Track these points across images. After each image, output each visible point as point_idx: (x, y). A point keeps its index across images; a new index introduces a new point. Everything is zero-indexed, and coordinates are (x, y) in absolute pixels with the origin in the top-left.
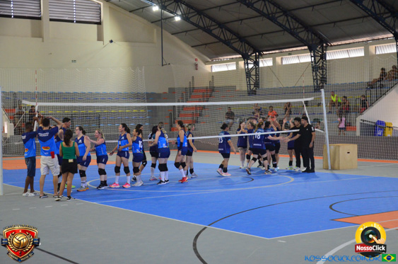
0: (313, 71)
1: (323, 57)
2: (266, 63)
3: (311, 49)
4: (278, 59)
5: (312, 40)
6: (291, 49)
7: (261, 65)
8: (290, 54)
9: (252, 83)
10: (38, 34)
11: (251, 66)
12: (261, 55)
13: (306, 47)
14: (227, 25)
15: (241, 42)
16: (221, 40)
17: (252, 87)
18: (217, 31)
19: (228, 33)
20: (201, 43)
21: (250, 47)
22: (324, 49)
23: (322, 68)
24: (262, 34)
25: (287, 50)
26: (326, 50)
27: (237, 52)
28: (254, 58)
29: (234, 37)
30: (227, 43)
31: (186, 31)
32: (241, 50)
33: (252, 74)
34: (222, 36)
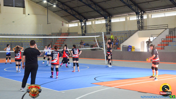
0: (106, 26)
1: (110, 21)
2: (89, 23)
3: (105, 18)
4: (93, 22)
5: (106, 15)
6: (98, 18)
7: (87, 24)
8: (98, 20)
9: (83, 31)
11: (83, 25)
12: (87, 20)
13: (104, 18)
14: (74, 8)
15: (79, 15)
16: (71, 15)
17: (84, 33)
18: (69, 11)
19: (74, 12)
20: (64, 16)
21: (83, 18)
22: (110, 18)
23: (110, 25)
24: (87, 12)
25: (97, 18)
26: (111, 18)
27: (78, 19)
28: (84, 22)
29: (76, 13)
30: (73, 15)
31: (58, 11)
32: (79, 18)
33: (83, 27)
34: (72, 13)
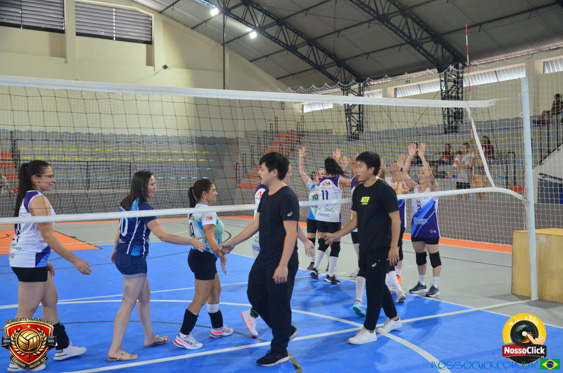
1: (458, 82)
3: (441, 72)
4: (390, 90)
6: (408, 76)
8: (407, 82)
9: (353, 123)
10: (60, 52)
13: (435, 70)
14: (318, 40)
15: (339, 66)
16: (310, 63)
17: (354, 129)
18: (304, 50)
19: (321, 54)
22: (460, 71)
23: (456, 98)
24: (368, 53)
25: (405, 76)
26: (463, 73)
27: (333, 80)
28: (357, 90)
29: (329, 60)
30: (320, 68)
32: (340, 78)
33: (353, 111)
34: (312, 58)
